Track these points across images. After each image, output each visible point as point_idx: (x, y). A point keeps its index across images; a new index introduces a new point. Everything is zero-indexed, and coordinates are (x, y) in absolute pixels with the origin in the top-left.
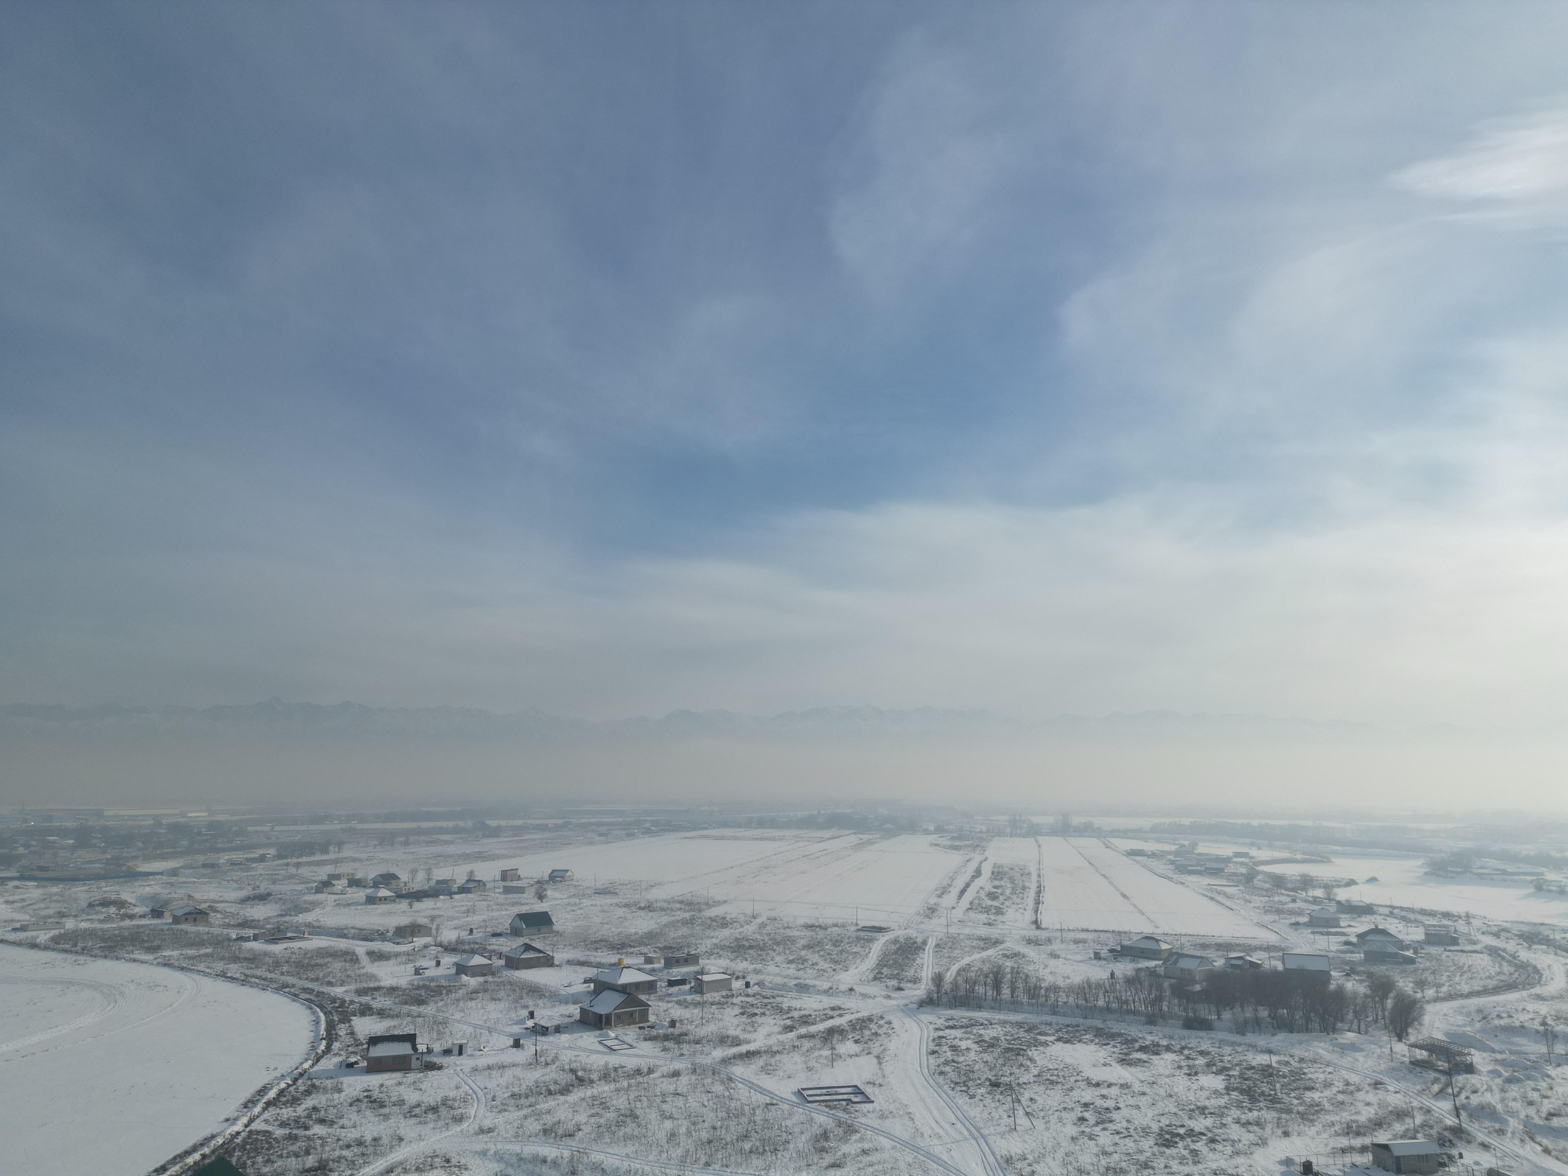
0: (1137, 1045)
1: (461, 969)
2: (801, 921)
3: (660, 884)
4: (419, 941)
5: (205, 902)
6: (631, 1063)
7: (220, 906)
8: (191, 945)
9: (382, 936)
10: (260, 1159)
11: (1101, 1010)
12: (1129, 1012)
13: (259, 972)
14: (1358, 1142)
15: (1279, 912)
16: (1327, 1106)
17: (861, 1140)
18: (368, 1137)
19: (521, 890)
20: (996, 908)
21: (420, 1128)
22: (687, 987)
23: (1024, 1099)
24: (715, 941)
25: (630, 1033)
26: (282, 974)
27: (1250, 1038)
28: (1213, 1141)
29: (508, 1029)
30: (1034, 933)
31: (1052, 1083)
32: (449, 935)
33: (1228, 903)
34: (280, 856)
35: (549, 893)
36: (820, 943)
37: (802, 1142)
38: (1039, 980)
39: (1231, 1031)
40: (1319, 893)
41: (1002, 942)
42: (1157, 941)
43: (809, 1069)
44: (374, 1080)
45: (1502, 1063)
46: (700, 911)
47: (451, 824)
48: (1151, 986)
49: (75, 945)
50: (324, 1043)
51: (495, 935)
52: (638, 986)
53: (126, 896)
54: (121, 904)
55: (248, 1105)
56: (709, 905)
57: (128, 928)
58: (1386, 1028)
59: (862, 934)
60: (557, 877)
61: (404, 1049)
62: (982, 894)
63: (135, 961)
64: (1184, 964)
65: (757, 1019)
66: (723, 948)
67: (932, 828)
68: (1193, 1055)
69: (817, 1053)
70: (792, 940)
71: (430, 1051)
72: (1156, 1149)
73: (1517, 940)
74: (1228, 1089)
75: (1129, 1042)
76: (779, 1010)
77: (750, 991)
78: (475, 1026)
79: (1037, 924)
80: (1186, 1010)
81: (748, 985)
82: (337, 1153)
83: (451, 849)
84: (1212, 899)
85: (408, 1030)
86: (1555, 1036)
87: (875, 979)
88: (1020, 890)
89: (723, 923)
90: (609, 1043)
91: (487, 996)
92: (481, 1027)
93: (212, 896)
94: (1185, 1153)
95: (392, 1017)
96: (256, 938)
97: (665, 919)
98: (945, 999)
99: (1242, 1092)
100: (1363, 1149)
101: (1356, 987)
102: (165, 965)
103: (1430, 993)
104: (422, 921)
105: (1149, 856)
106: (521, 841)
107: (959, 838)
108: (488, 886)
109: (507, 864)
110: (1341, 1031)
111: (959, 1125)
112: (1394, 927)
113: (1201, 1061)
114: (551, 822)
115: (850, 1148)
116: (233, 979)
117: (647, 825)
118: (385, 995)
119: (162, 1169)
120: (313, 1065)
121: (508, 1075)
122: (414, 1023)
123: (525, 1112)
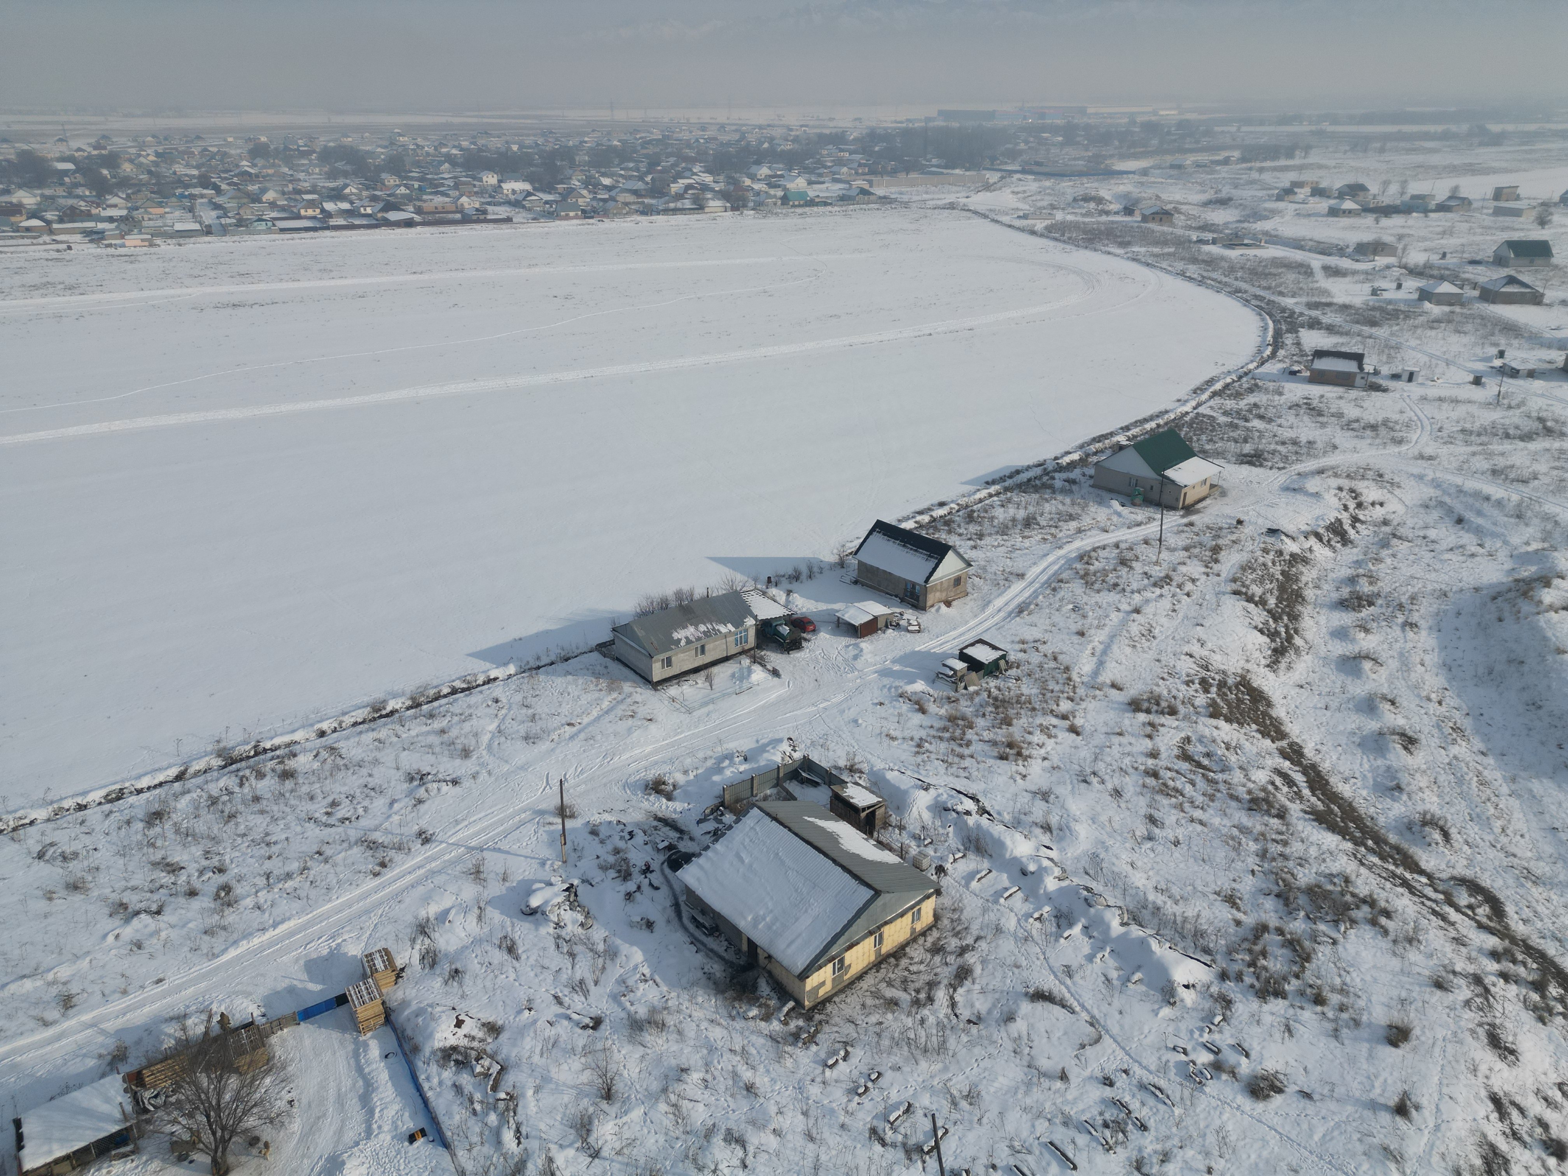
1: (1425, 295)
4: (1381, 261)
5: (1171, 202)
7: (1184, 208)
8: (1156, 243)
9: (1341, 251)
10: (1204, 437)
13: (1214, 275)
18: (1303, 439)
19: (1517, 213)
21: (1356, 441)
26: (1236, 279)
29: (1470, 365)
32: (1416, 257)
34: (1243, 160)
35: (1556, 218)
44: (1315, 391)
47: (1440, 128)
49: (1063, 235)
50: (1270, 349)
51: (1473, 262)
53: (1103, 193)
54: (1099, 200)
55: (1198, 391)
57: (1104, 223)
61: (1350, 366)
63: (1109, 253)
71: (1376, 373)
78: (1431, 356)
82: (1272, 447)
83: (1436, 159)
85: (1356, 349)
91: (1451, 327)
92: (1438, 358)
93: (1178, 197)
95: (1341, 334)
96: (1214, 242)
102: (1134, 260)
104: (1387, 239)
106: (1531, 151)
108: (1476, 205)
109: (1503, 180)
116: (1191, 279)
118: (1336, 311)
119: (1127, 428)
120: (1258, 367)
121: (1462, 410)
122: (1363, 343)
123: (1474, 448)
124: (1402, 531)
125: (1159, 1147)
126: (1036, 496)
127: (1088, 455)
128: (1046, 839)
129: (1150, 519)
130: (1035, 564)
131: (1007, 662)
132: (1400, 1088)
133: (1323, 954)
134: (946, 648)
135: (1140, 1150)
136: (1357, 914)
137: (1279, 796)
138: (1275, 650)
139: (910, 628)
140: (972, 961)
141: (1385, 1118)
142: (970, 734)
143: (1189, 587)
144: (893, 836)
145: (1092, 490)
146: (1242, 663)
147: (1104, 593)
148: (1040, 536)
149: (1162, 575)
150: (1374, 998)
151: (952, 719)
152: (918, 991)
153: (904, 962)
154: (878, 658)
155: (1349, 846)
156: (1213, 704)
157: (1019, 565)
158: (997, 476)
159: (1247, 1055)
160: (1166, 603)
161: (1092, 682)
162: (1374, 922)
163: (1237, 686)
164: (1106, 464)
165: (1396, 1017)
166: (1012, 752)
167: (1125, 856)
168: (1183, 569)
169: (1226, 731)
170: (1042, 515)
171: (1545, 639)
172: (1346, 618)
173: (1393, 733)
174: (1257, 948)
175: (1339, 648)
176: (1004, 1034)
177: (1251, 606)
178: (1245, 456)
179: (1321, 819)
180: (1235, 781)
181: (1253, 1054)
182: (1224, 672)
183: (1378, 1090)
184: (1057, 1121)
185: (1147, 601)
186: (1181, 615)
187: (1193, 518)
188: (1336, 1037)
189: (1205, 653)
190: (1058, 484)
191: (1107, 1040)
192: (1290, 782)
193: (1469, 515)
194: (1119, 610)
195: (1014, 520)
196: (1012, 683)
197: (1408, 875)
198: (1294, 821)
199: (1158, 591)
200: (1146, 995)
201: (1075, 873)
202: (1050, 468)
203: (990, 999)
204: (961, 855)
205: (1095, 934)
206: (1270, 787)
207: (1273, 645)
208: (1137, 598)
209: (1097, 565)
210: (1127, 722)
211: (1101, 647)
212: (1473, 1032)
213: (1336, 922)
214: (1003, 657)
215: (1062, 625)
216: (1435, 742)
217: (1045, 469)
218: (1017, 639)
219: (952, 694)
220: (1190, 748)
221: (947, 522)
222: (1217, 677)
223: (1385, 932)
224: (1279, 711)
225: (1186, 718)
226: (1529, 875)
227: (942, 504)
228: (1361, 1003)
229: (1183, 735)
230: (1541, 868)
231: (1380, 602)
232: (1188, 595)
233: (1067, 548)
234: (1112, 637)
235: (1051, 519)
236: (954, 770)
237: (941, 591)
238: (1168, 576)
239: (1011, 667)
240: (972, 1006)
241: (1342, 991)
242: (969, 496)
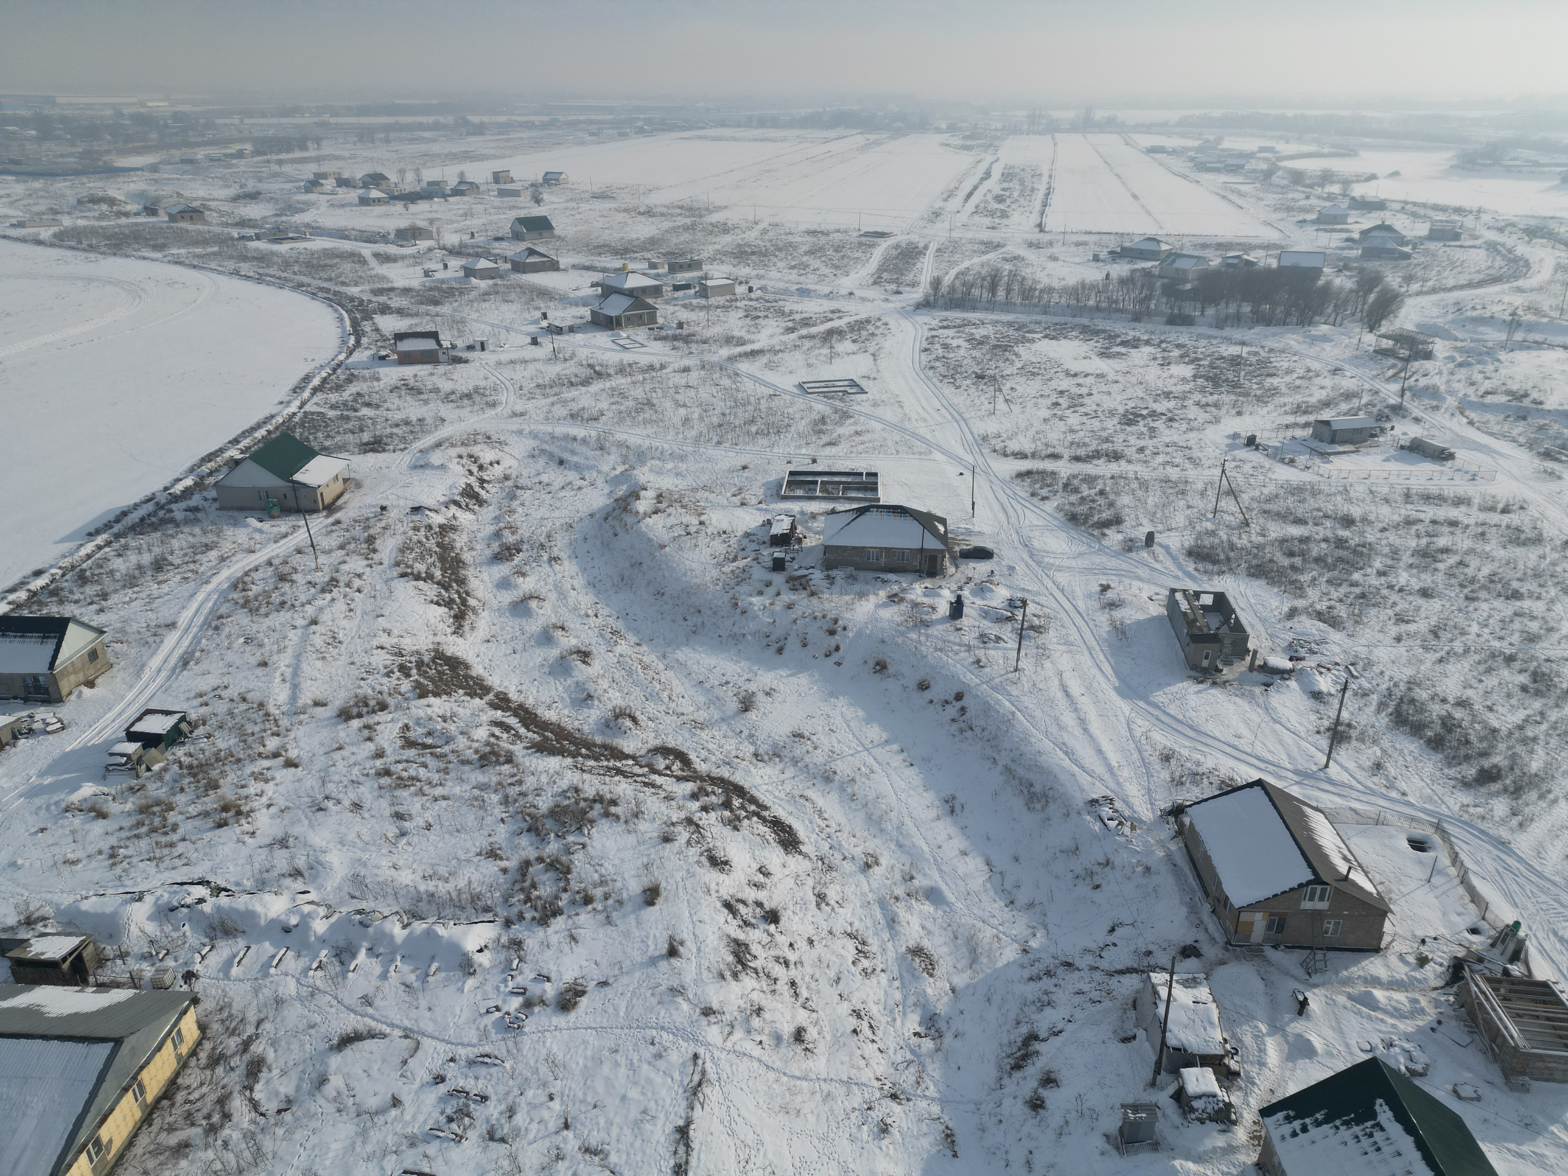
0: (1119, 340)
1: (469, 272)
2: (803, 227)
3: (658, 188)
4: (423, 245)
5: (196, 199)
6: (644, 360)
7: (213, 204)
8: (196, 243)
9: (384, 238)
10: (320, 435)
11: (1091, 309)
12: (1118, 310)
13: (271, 271)
14: (1302, 419)
15: (1289, 209)
16: (1284, 389)
17: (855, 423)
18: (414, 418)
19: (515, 193)
20: (1002, 211)
21: (458, 411)
22: (692, 291)
23: (1006, 389)
24: (717, 247)
25: (641, 334)
26: (295, 273)
27: (1228, 332)
28: (1171, 420)
29: (524, 328)
30: (1036, 236)
31: (1033, 374)
32: (452, 239)
33: (1240, 202)
34: (257, 152)
35: (545, 196)
36: (821, 249)
37: (802, 425)
38: (1035, 282)
39: (1211, 326)
40: (1336, 189)
41: (1004, 246)
42: (1159, 242)
43: (810, 365)
44: (408, 371)
45: (1460, 350)
46: (701, 216)
47: (430, 119)
48: (1143, 286)
49: (80, 243)
50: (353, 338)
51: (497, 239)
52: (644, 290)
53: (112, 193)
54: (112, 202)
55: (297, 390)
56: (709, 211)
57: (127, 226)
58: (1361, 320)
59: (864, 239)
60: (551, 180)
61: (429, 345)
62: (989, 197)
63: (145, 258)
64: (1180, 264)
65: (760, 321)
66: (726, 253)
67: (944, 126)
68: (1170, 347)
69: (817, 352)
70: (793, 246)
71: (454, 347)
72: (1118, 427)
73: (1520, 234)
74: (1195, 377)
75: (1111, 337)
76: (781, 313)
77: (753, 295)
78: (492, 325)
79: (1041, 227)
80: (1172, 308)
81: (750, 290)
82: (388, 431)
83: (436, 148)
84: (1224, 197)
85: (430, 328)
86: (1519, 325)
87: (875, 283)
88: (1028, 191)
89: (725, 229)
90: (622, 342)
91: (499, 298)
92: (498, 326)
93: (201, 193)
94: (1145, 430)
95: (412, 315)
96: (258, 237)
97: (666, 225)
98: (940, 302)
99: (1208, 379)
100: (1306, 425)
101: (1344, 282)
102: (176, 263)
103: (1415, 287)
104: (421, 224)
105: (1169, 153)
106: (508, 140)
107: (972, 137)
108: (482, 188)
109: (498, 165)
110: (1317, 324)
111: (943, 411)
112: (1402, 224)
113: (1176, 353)
114: (536, 119)
115: (846, 429)
116: (247, 278)
117: (640, 124)
118: (400, 295)
119: (235, 441)
120: (347, 358)
121: (531, 368)
122: (434, 322)
123: (551, 399)
124: (522, 482)
125: (503, 1107)
126: (158, 534)
127: (202, 478)
128: (299, 885)
129: (295, 528)
130: (183, 608)
131: (189, 723)
132: (666, 936)
133: (578, 860)
134: (107, 734)
135: (488, 1120)
136: (593, 814)
137: (502, 744)
138: (456, 617)
139: (49, 729)
140: (260, 1050)
141: (663, 965)
142: (173, 817)
143: (357, 583)
144: (117, 970)
145: (220, 513)
146: (431, 638)
147: (274, 615)
148: (179, 577)
149: (327, 579)
150: (626, 876)
151: (144, 810)
152: (208, 1117)
153: (180, 1097)
154: (17, 779)
155: (569, 761)
156: (418, 685)
157: (165, 614)
158: (99, 524)
159: (549, 980)
160: (341, 606)
161: (293, 709)
162: (607, 814)
163: (433, 660)
164: (229, 482)
165: (646, 882)
166: (229, 814)
167: (385, 863)
168: (345, 568)
169: (438, 705)
170: (172, 553)
171: (650, 540)
172: (503, 569)
173: (571, 653)
174: (527, 884)
175: (507, 597)
176: (321, 1101)
177: (421, 584)
178: (367, 444)
179: (542, 748)
180: (461, 747)
181: (553, 976)
182: (418, 653)
183: (652, 947)
184: (404, 1148)
185: (321, 609)
186: (359, 613)
187: (338, 515)
188: (610, 923)
189: (394, 641)
190: (179, 515)
191: (426, 1042)
192: (507, 728)
193: (566, 456)
194: (295, 627)
195: (140, 567)
196: (203, 743)
197: (619, 764)
198: (521, 760)
199: (328, 596)
200: (447, 979)
201: (341, 903)
202: (163, 501)
203: (294, 1075)
204: (208, 948)
205: (381, 950)
206: (492, 740)
207: (452, 613)
208: (310, 610)
209: (255, 589)
210: (342, 734)
211: (290, 670)
212: (698, 862)
213: (579, 829)
214: (183, 719)
215: (238, 662)
216: (603, 648)
217: (157, 504)
218: (193, 694)
219: (134, 782)
220: (411, 734)
221: (54, 592)
222: (413, 659)
223: (618, 818)
224: (478, 670)
225: (398, 707)
226: (698, 725)
227: (38, 573)
228: (619, 885)
229: (400, 725)
230: (702, 716)
231: (525, 547)
232: (359, 591)
233: (215, 581)
234: (298, 657)
235: (186, 555)
236: (167, 862)
237: (75, 673)
238: (333, 579)
239: (196, 727)
240: (277, 1094)
241: (603, 883)
242: (72, 554)
